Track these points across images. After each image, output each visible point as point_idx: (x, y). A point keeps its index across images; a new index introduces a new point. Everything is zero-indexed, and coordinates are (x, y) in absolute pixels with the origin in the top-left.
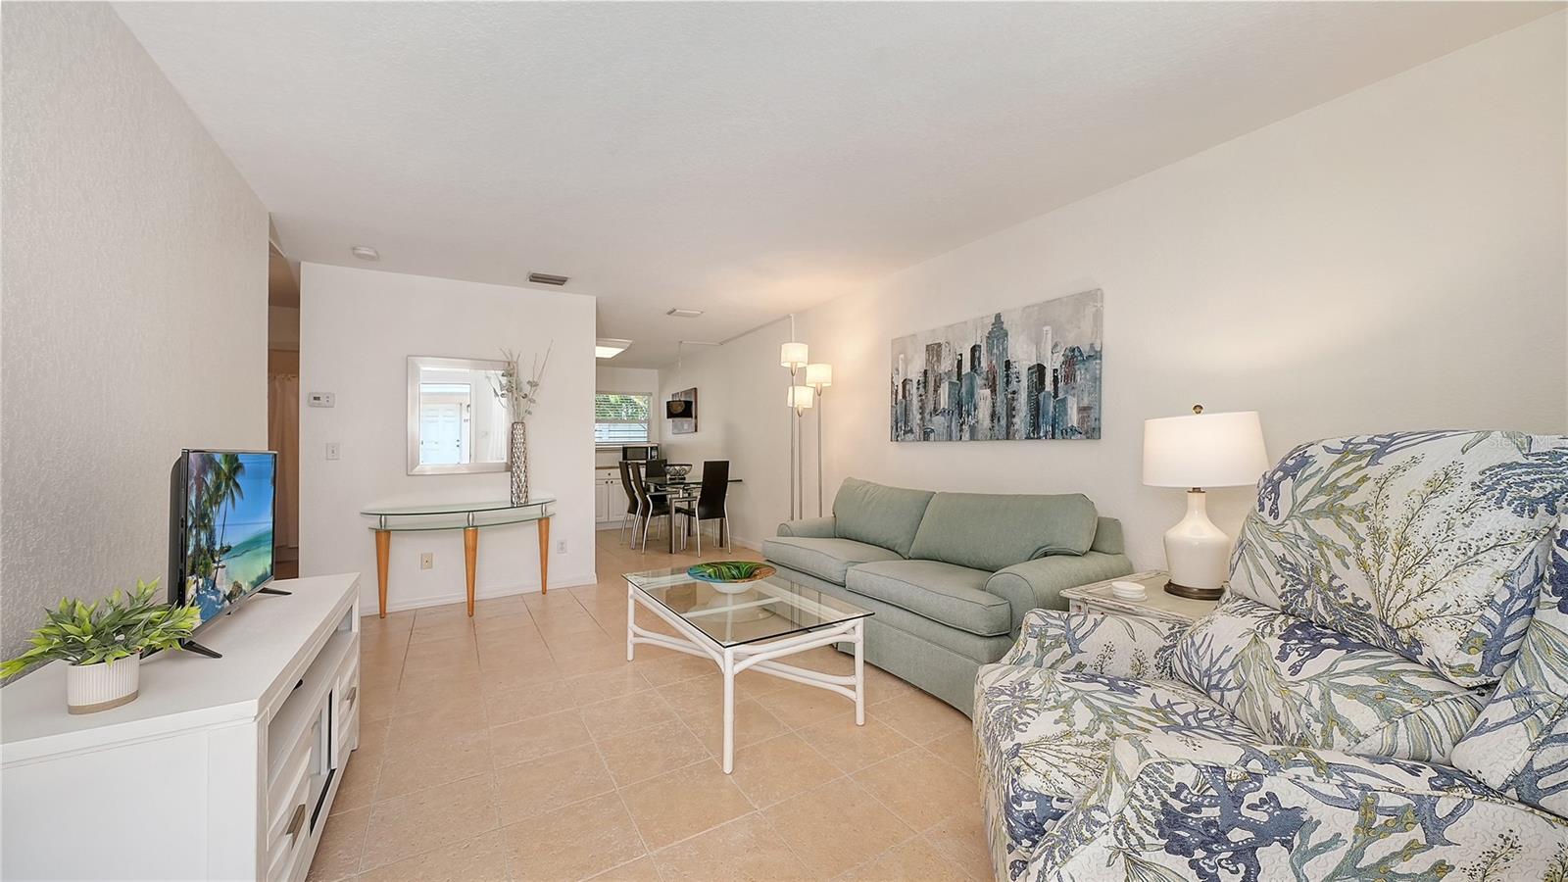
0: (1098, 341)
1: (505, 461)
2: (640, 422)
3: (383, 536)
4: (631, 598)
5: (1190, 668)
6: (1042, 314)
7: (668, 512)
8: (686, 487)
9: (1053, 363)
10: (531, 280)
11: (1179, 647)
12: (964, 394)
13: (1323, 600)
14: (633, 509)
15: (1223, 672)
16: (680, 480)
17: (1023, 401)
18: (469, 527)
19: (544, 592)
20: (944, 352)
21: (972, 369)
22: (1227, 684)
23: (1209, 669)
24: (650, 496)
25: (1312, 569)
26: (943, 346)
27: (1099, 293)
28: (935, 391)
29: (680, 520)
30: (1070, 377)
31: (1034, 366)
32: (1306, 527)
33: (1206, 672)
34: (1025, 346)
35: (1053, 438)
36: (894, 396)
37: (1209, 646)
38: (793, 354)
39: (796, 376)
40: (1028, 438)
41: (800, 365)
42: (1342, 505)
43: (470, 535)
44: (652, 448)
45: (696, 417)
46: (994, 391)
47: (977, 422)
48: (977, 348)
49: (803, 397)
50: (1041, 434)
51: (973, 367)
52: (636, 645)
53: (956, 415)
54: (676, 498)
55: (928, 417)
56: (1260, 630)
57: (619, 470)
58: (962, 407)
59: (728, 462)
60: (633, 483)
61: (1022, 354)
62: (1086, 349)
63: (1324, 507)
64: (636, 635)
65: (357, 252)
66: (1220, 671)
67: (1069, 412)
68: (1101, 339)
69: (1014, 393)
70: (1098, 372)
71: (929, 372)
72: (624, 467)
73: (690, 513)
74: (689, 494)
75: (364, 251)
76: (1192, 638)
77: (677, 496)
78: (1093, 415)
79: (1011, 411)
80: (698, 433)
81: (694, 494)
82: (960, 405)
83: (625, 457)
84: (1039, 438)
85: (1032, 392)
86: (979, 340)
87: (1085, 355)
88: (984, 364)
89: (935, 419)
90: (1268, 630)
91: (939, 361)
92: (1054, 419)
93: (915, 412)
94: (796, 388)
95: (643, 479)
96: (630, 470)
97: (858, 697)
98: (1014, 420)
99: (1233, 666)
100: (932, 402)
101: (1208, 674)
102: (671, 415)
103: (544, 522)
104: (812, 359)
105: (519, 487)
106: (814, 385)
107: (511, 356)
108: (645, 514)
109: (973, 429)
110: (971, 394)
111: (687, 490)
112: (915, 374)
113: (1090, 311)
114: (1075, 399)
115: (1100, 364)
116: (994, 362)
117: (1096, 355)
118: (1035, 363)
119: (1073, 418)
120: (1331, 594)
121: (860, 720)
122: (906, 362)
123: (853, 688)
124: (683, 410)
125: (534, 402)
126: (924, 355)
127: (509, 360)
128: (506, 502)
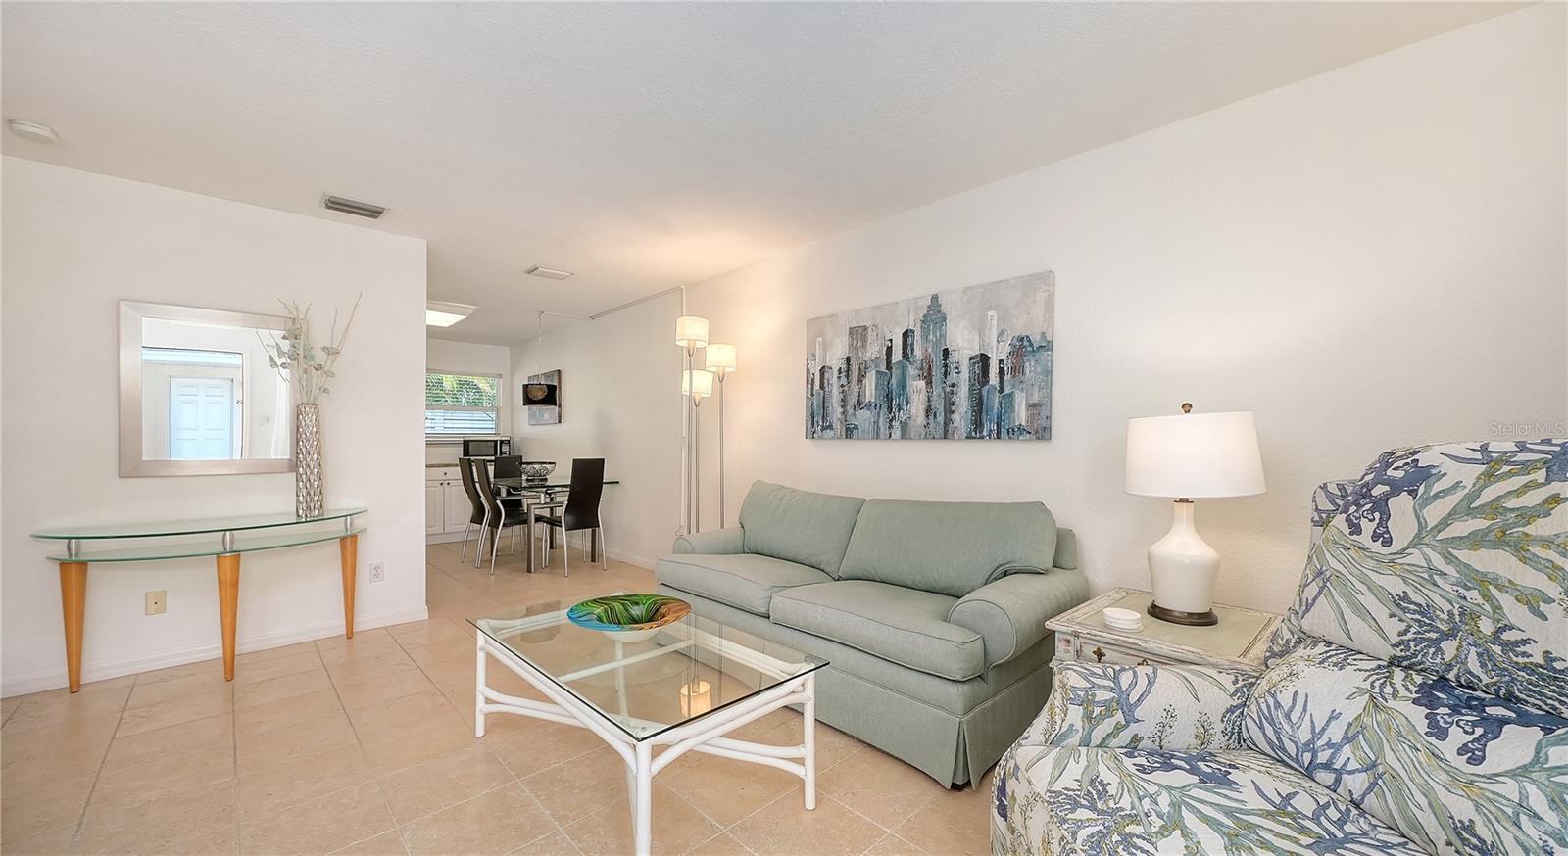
0: (1050, 330)
1: (288, 457)
2: (484, 410)
3: (74, 573)
4: (481, 650)
5: (1279, 739)
6: (986, 296)
7: (525, 522)
8: (549, 490)
9: (998, 353)
10: (328, 207)
11: (1254, 707)
12: (894, 386)
13: (1479, 655)
14: (478, 517)
15: (1337, 748)
16: (539, 482)
17: (963, 396)
18: (225, 552)
19: (350, 635)
20: (871, 335)
21: (903, 357)
22: (1345, 764)
23: (1311, 742)
24: (502, 502)
25: (1461, 614)
26: (870, 330)
27: (1051, 275)
28: (860, 381)
29: (540, 530)
30: (1018, 370)
31: (976, 356)
32: (1449, 558)
33: (1307, 744)
34: (967, 333)
35: (998, 438)
36: (810, 386)
37: (1305, 710)
38: (691, 329)
39: (693, 357)
40: (969, 437)
41: (698, 344)
42: (1527, 535)
43: (227, 564)
44: (502, 442)
45: (560, 406)
46: (929, 383)
47: (910, 418)
48: (910, 334)
49: (701, 383)
50: (985, 433)
51: (905, 354)
52: (487, 715)
53: (884, 409)
54: (534, 503)
55: (850, 411)
56: (1377, 690)
57: (459, 468)
58: (891, 400)
59: (603, 460)
60: (477, 485)
61: (963, 342)
62: (1036, 339)
63: (1486, 534)
64: (488, 701)
65: (16, 127)
66: (1329, 745)
67: (1017, 409)
68: (1053, 327)
69: (953, 385)
70: (1049, 364)
71: (852, 360)
72: (466, 466)
73: (553, 522)
74: (552, 499)
75: (29, 128)
76: (1274, 696)
77: (537, 501)
78: (1044, 413)
79: (950, 406)
80: (562, 424)
81: (558, 499)
82: (889, 398)
83: (466, 453)
84: (982, 437)
85: (973, 385)
86: (912, 322)
87: (1035, 345)
88: (918, 351)
89: (859, 413)
90: (1388, 690)
91: (864, 346)
92: (999, 417)
93: (835, 406)
94: (694, 372)
95: (492, 480)
96: (474, 468)
97: (808, 773)
98: (953, 417)
99: (1348, 739)
100: (856, 394)
101: (1309, 747)
102: (529, 401)
103: (349, 543)
104: (712, 339)
105: (308, 493)
106: (714, 369)
107: (296, 307)
108: (494, 524)
109: (904, 427)
110: (903, 385)
111: (550, 494)
112: (836, 360)
113: (1041, 295)
114: (1024, 395)
115: (1052, 356)
116: (930, 350)
117: (1047, 346)
118: (978, 352)
119: (1021, 415)
120: (1497, 649)
121: (810, 803)
122: (825, 347)
123: (801, 761)
124: (545, 395)
125: (333, 375)
126: (846, 339)
127: (295, 317)
128: (288, 514)
